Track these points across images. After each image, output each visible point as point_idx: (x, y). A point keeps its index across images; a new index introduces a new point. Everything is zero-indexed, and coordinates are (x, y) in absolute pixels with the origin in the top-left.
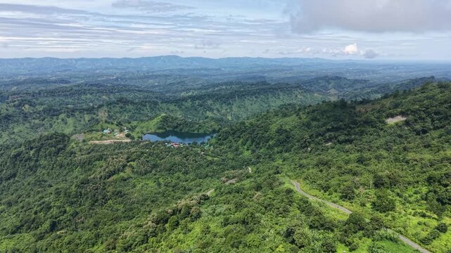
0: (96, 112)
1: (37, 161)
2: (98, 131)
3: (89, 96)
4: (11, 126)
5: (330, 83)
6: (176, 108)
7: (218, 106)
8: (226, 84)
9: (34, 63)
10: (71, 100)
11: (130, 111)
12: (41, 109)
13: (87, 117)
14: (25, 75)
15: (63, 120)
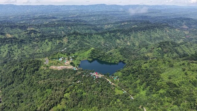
0: (62, 39)
1: (24, 75)
2: (56, 59)
3: (62, 27)
4: (23, 45)
5: (183, 22)
6: (101, 37)
7: (123, 36)
8: (128, 21)
9: (44, 7)
10: (54, 29)
11: (79, 39)
12: (39, 35)
13: (58, 42)
14: (40, 13)
15: (47, 43)
